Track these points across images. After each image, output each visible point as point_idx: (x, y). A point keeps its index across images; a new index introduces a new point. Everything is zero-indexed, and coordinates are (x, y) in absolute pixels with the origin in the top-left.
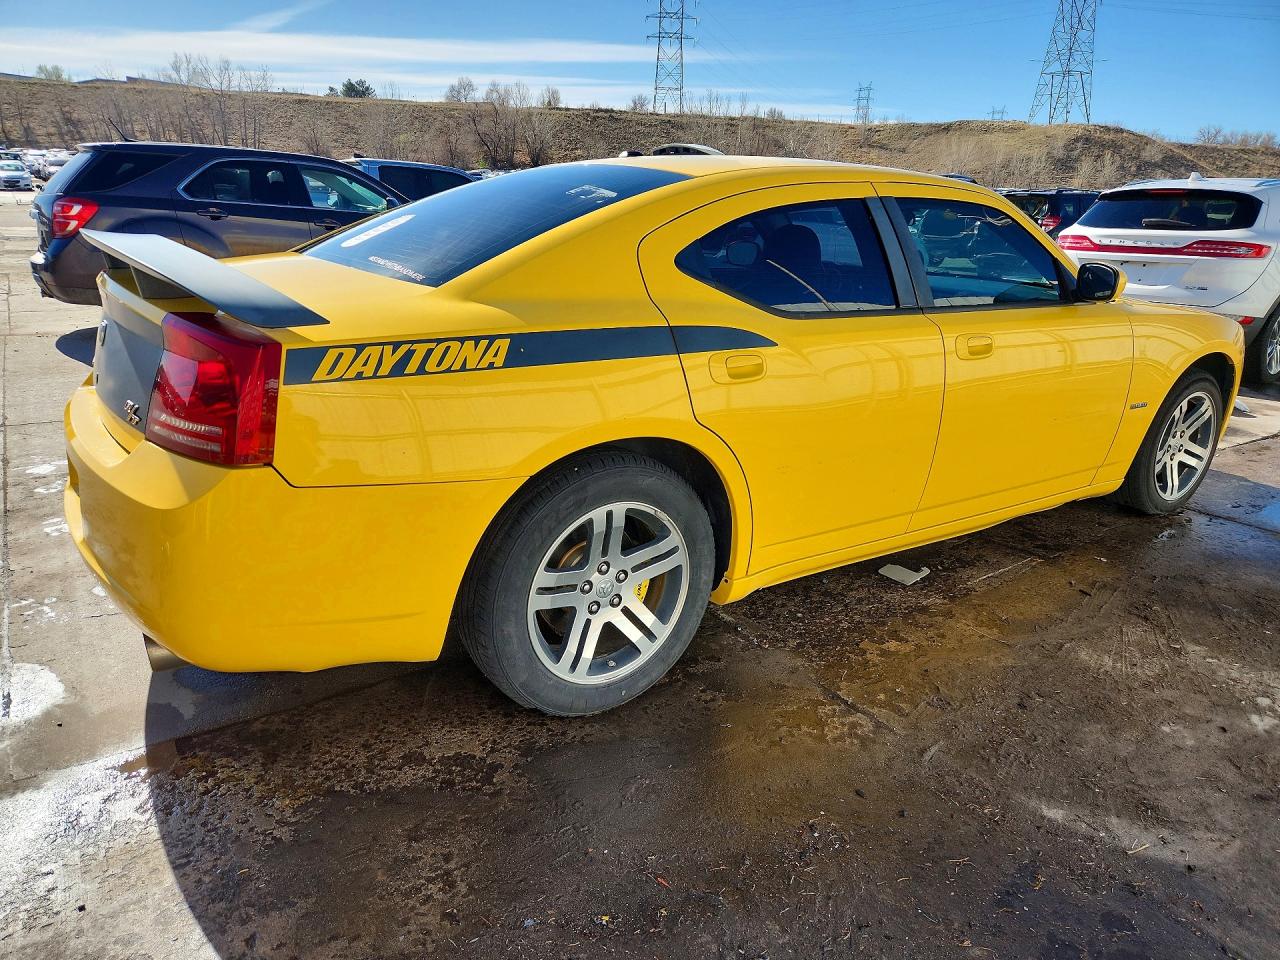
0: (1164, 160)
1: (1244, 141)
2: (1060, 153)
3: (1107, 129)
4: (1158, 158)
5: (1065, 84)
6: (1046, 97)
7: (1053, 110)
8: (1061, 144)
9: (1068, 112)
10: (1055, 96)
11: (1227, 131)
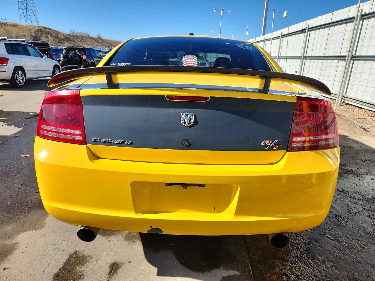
0: (65, 38)
1: (81, 34)
2: (34, 35)
3: (46, 28)
4: (63, 38)
5: (28, 13)
6: (23, 17)
7: (26, 21)
8: (33, 31)
9: (32, 22)
10: (26, 16)
11: (76, 31)
